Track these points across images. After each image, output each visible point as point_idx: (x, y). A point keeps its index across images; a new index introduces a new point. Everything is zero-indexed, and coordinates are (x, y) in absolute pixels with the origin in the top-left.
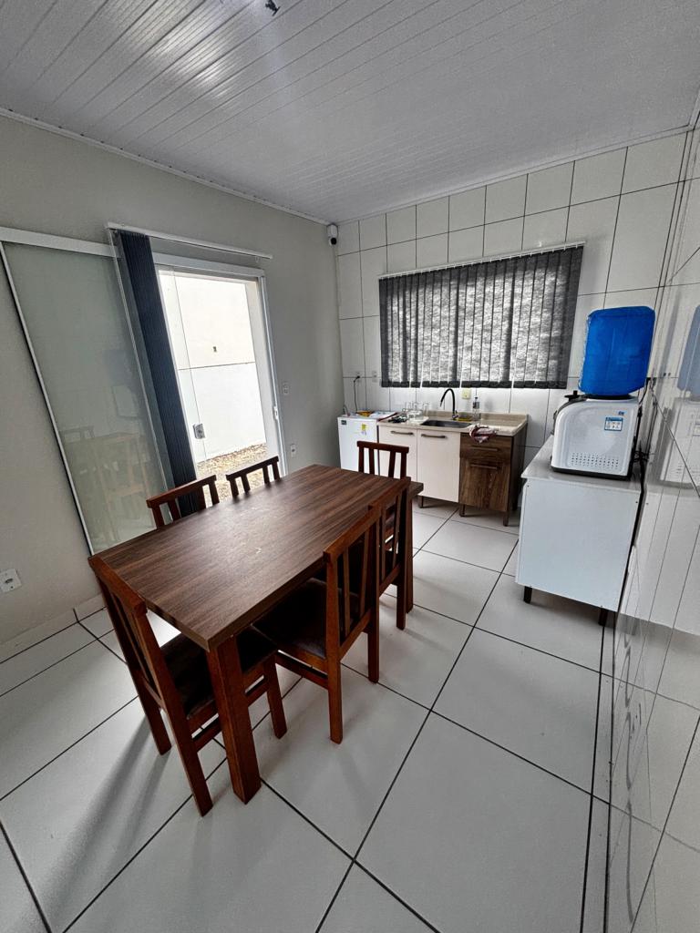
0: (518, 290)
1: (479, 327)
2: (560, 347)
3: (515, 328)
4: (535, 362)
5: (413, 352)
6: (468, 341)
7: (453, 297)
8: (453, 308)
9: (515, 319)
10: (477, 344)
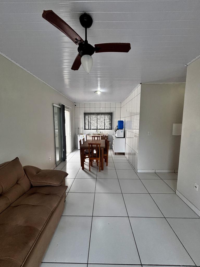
0: (105, 117)
1: (100, 121)
2: (111, 124)
3: (105, 122)
4: (108, 126)
5: (90, 124)
6: (99, 123)
7: (96, 117)
8: (96, 118)
9: (105, 120)
10: (100, 123)
